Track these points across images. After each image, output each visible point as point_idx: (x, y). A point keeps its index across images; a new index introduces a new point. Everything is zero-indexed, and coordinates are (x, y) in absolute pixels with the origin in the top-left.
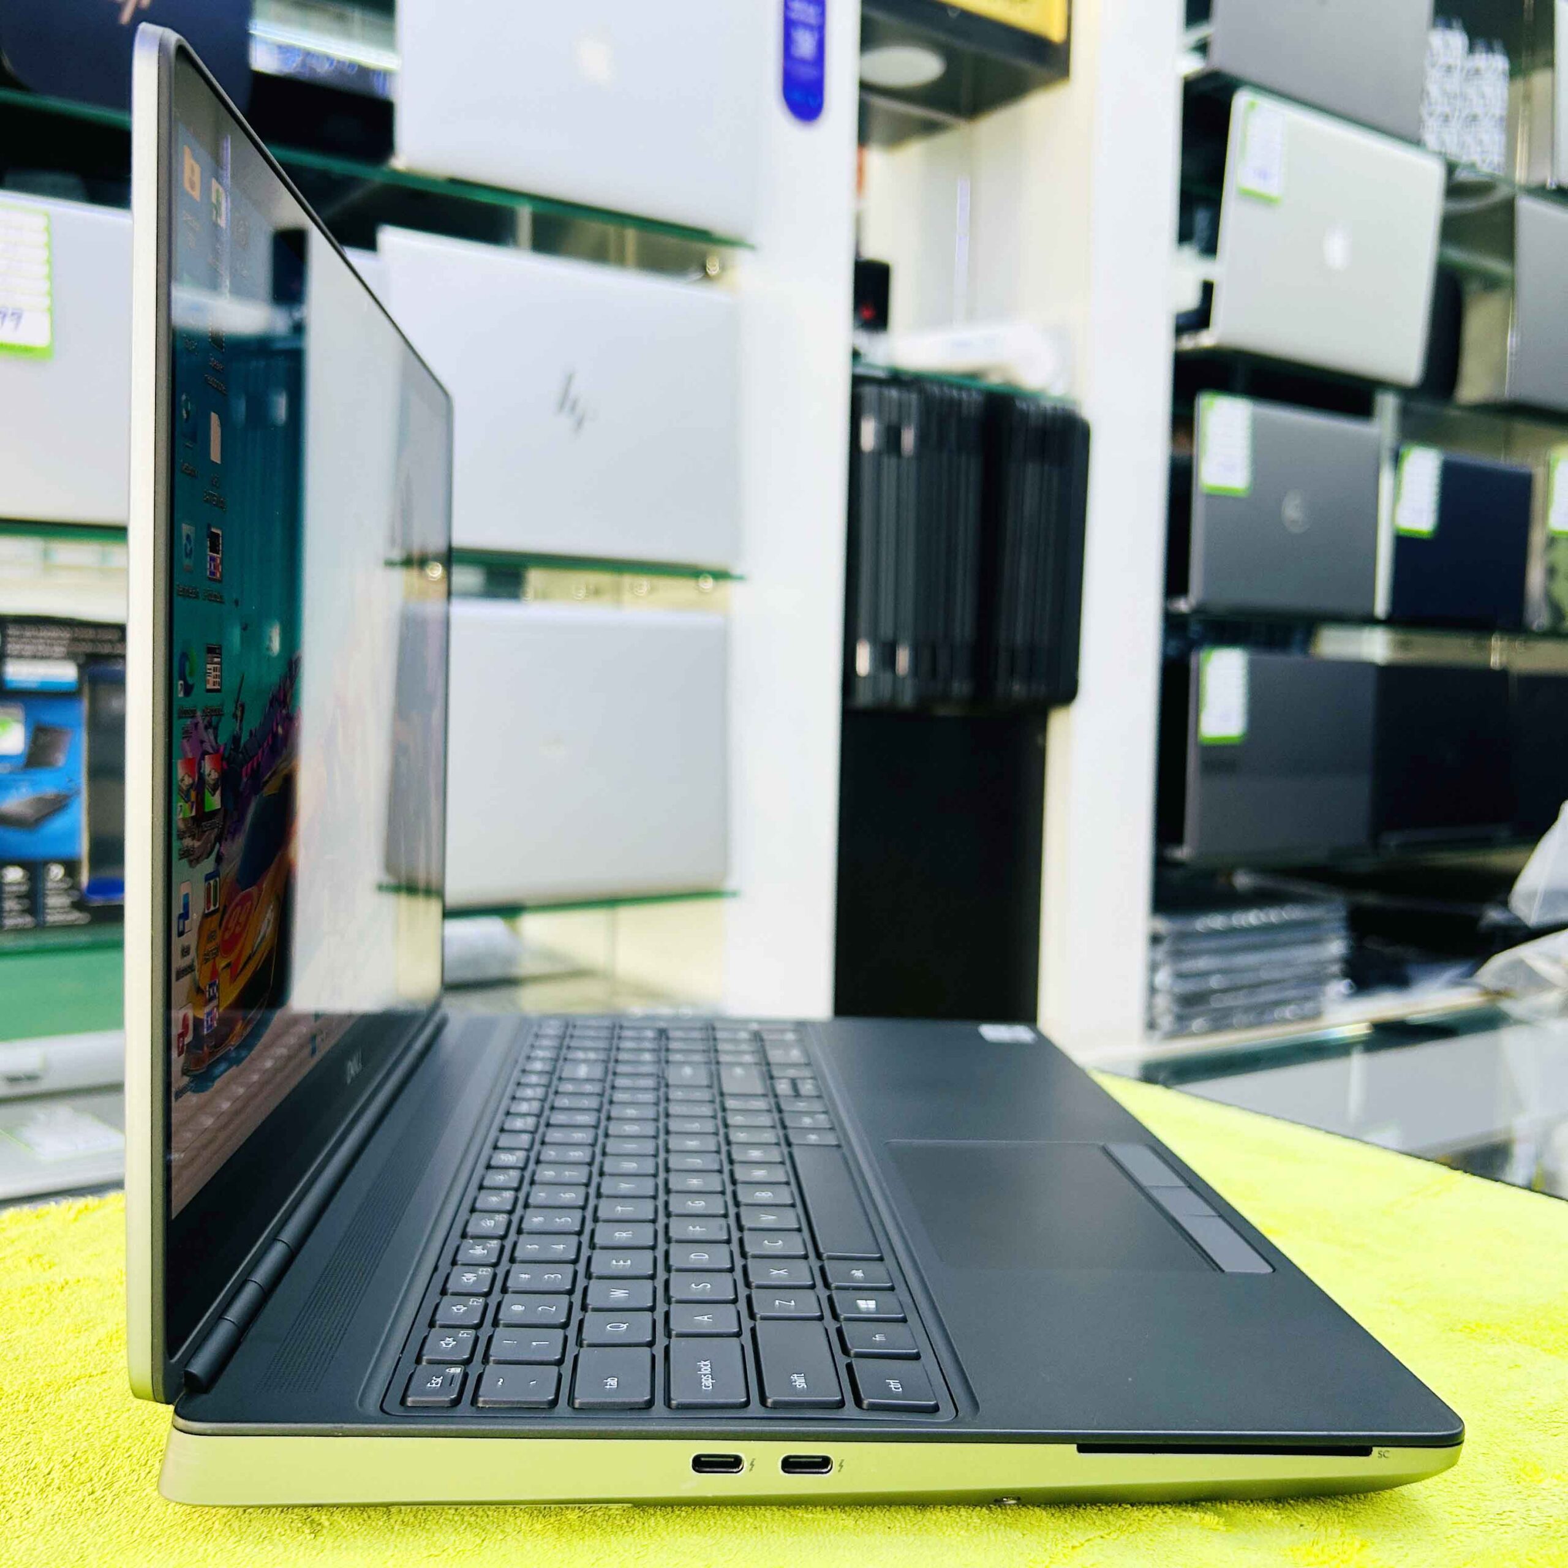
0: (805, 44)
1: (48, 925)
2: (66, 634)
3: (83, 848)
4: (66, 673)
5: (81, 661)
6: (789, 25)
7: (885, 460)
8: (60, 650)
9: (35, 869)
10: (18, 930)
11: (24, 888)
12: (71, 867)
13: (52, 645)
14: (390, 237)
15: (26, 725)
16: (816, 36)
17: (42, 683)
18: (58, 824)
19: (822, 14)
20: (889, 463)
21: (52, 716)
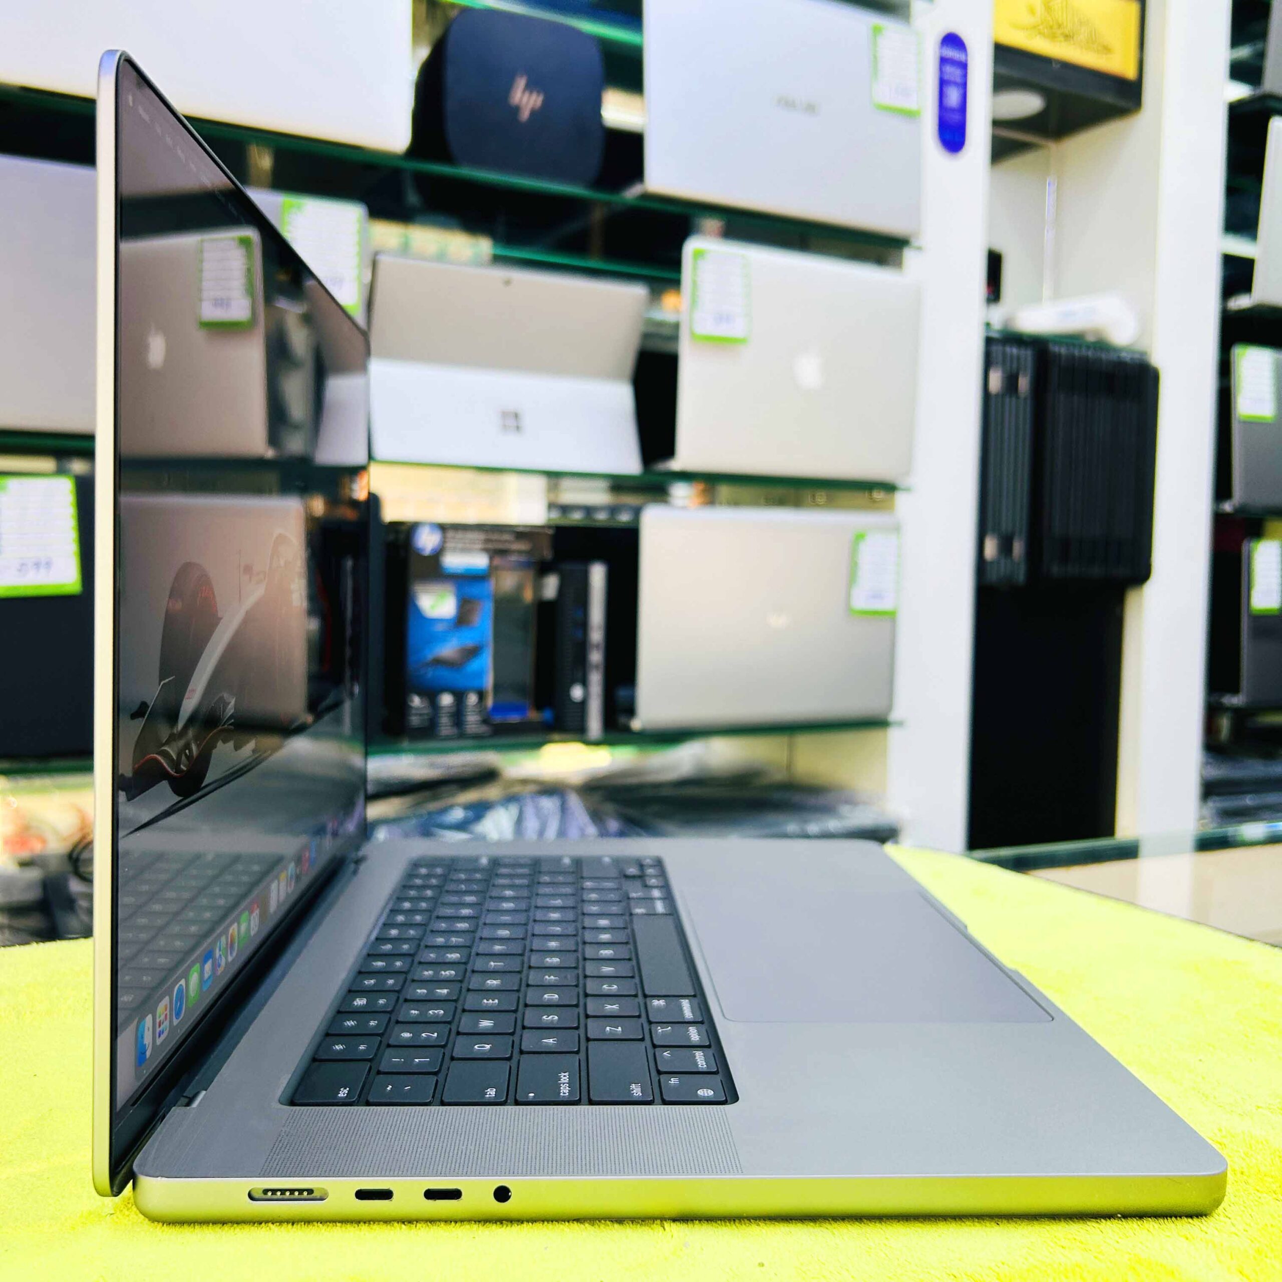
0: (953, 97)
1: (466, 734)
2: (480, 536)
3: (489, 681)
4: (481, 561)
5: (491, 553)
6: (943, 83)
7: (1007, 400)
8: (480, 546)
9: (460, 696)
10: (449, 737)
11: (454, 709)
12: (481, 695)
13: (474, 543)
15: (457, 596)
16: (961, 91)
17: (466, 570)
18: (474, 665)
19: (965, 76)
20: (1010, 403)
21: (472, 591)
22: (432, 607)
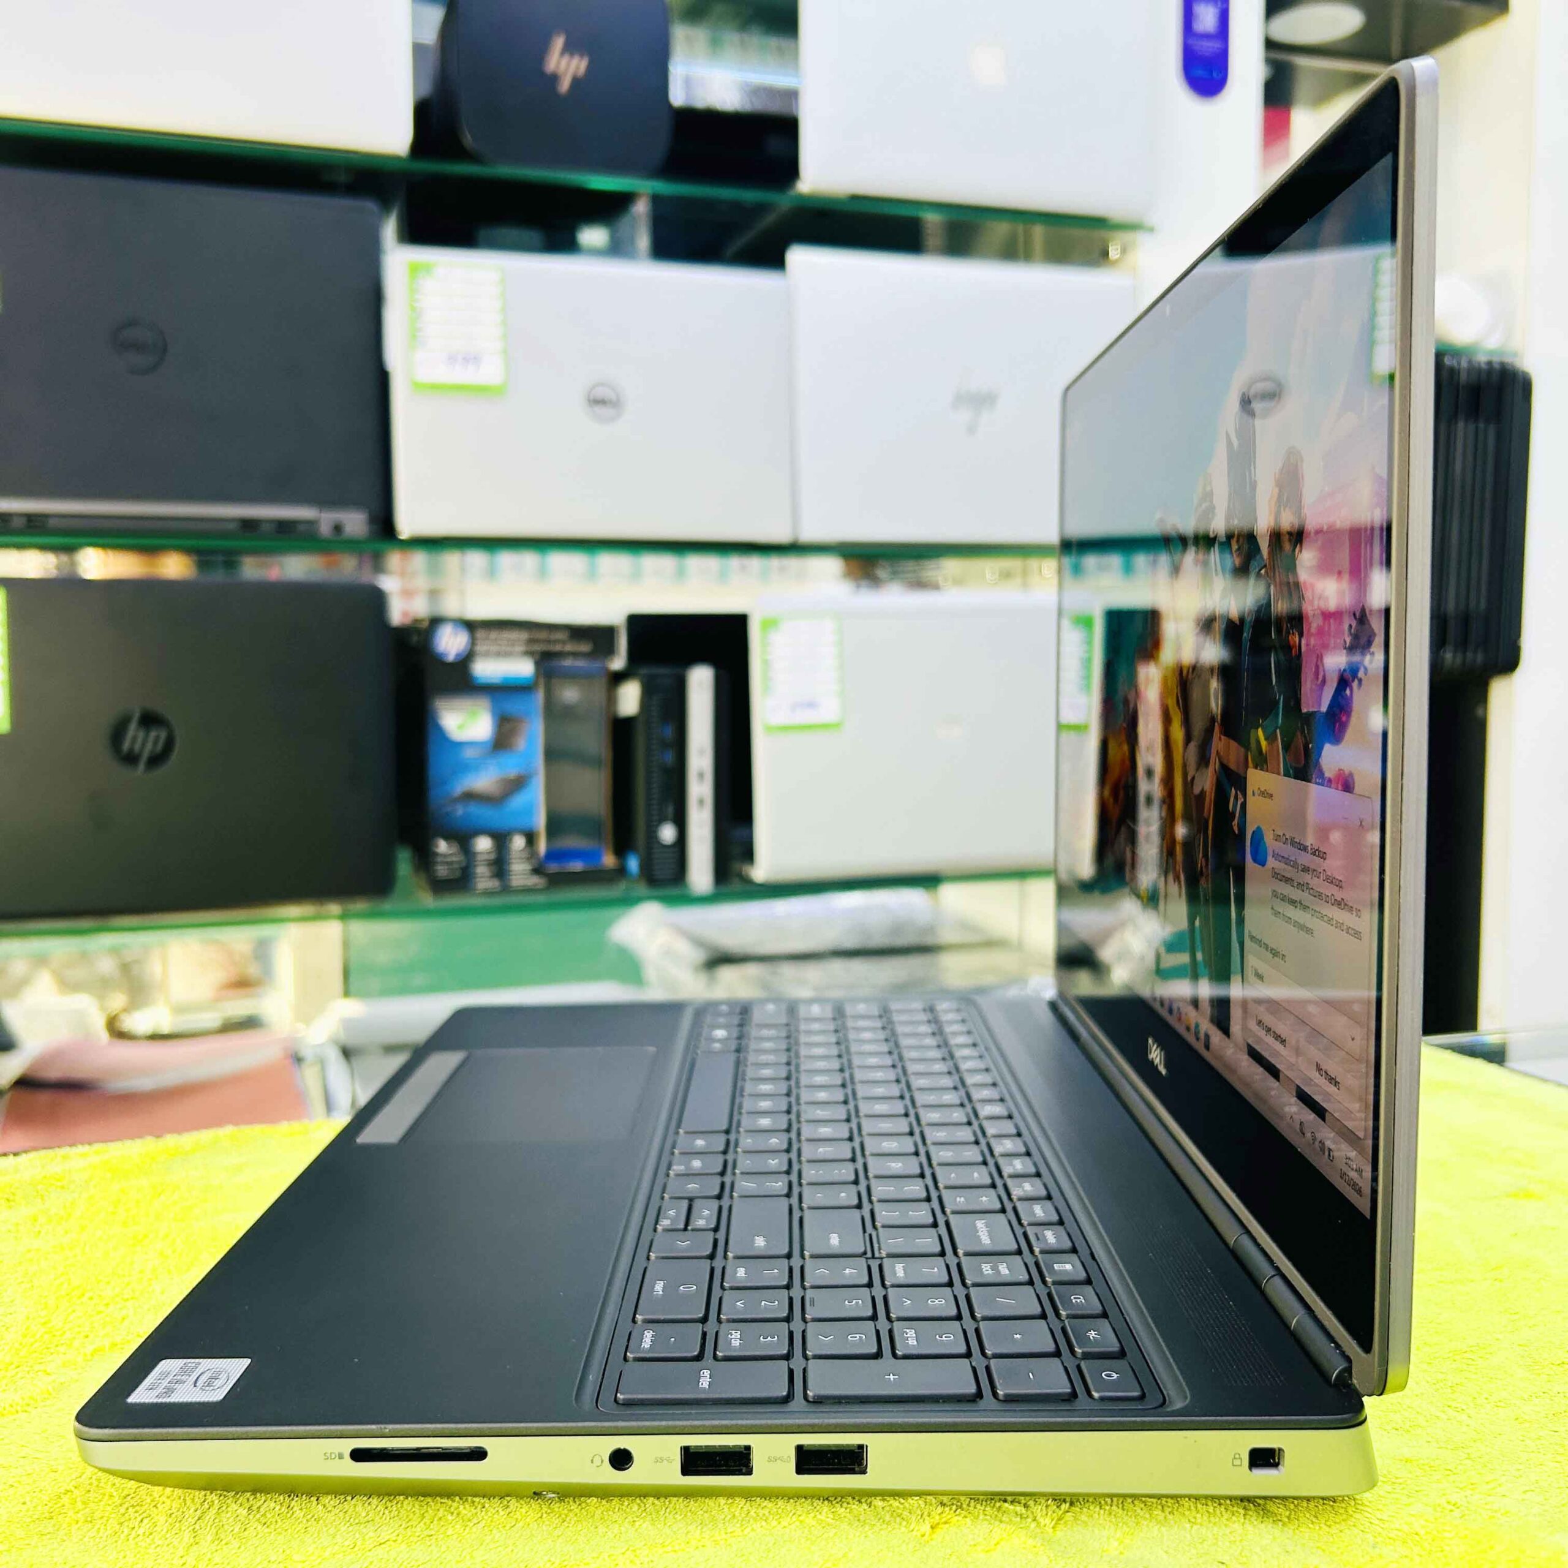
0: (1207, 18)
1: (513, 889)
2: (524, 635)
3: (540, 821)
4: (523, 668)
5: (537, 657)
6: (1190, 2)
8: (520, 648)
9: (501, 839)
10: (488, 893)
11: (493, 856)
12: (531, 838)
13: (513, 645)
14: (798, 256)
15: (494, 714)
16: (1220, 7)
17: (505, 679)
18: (518, 801)
21: (514, 705)
22: (460, 727)
